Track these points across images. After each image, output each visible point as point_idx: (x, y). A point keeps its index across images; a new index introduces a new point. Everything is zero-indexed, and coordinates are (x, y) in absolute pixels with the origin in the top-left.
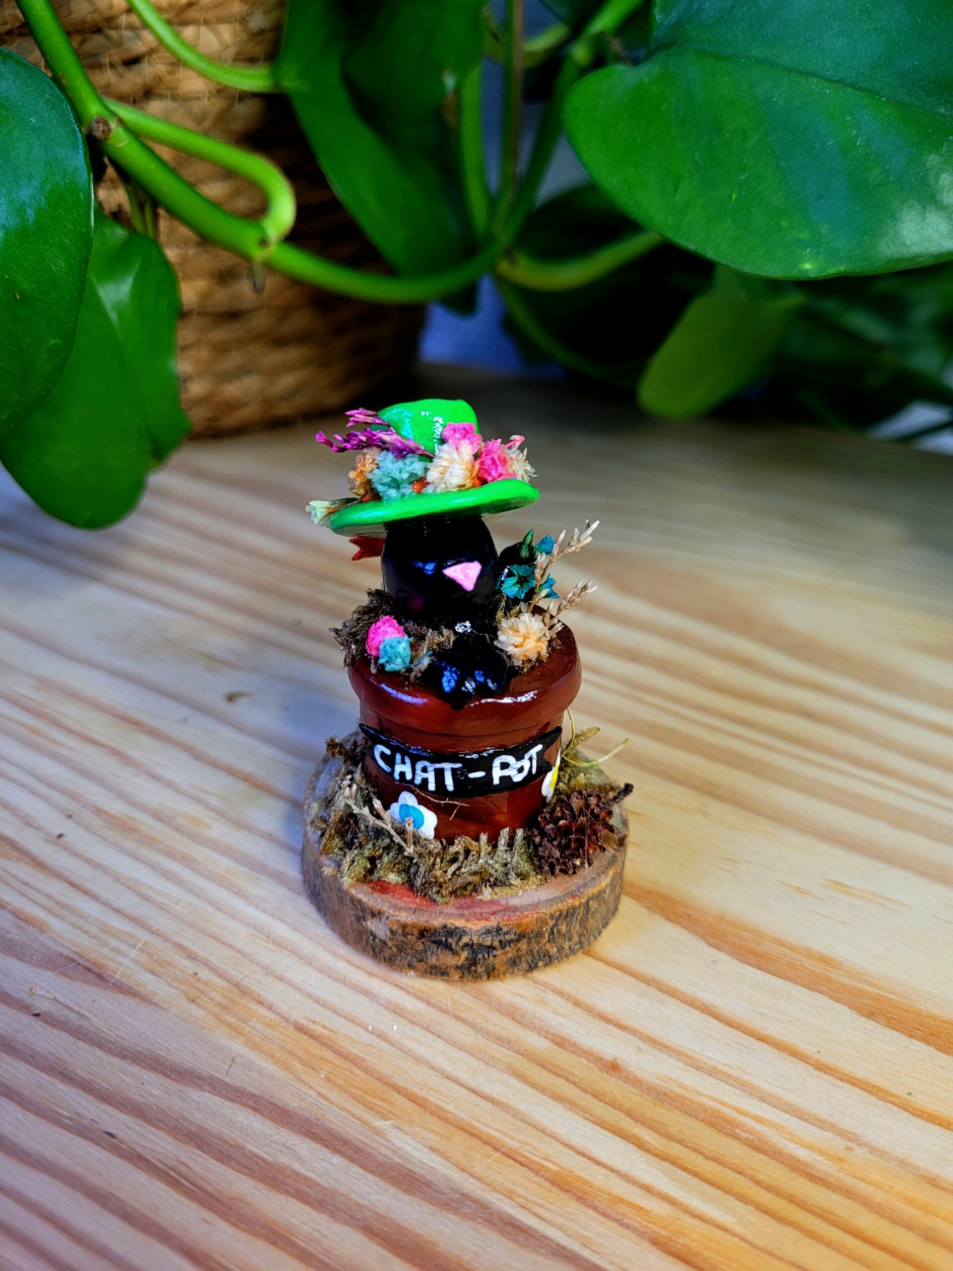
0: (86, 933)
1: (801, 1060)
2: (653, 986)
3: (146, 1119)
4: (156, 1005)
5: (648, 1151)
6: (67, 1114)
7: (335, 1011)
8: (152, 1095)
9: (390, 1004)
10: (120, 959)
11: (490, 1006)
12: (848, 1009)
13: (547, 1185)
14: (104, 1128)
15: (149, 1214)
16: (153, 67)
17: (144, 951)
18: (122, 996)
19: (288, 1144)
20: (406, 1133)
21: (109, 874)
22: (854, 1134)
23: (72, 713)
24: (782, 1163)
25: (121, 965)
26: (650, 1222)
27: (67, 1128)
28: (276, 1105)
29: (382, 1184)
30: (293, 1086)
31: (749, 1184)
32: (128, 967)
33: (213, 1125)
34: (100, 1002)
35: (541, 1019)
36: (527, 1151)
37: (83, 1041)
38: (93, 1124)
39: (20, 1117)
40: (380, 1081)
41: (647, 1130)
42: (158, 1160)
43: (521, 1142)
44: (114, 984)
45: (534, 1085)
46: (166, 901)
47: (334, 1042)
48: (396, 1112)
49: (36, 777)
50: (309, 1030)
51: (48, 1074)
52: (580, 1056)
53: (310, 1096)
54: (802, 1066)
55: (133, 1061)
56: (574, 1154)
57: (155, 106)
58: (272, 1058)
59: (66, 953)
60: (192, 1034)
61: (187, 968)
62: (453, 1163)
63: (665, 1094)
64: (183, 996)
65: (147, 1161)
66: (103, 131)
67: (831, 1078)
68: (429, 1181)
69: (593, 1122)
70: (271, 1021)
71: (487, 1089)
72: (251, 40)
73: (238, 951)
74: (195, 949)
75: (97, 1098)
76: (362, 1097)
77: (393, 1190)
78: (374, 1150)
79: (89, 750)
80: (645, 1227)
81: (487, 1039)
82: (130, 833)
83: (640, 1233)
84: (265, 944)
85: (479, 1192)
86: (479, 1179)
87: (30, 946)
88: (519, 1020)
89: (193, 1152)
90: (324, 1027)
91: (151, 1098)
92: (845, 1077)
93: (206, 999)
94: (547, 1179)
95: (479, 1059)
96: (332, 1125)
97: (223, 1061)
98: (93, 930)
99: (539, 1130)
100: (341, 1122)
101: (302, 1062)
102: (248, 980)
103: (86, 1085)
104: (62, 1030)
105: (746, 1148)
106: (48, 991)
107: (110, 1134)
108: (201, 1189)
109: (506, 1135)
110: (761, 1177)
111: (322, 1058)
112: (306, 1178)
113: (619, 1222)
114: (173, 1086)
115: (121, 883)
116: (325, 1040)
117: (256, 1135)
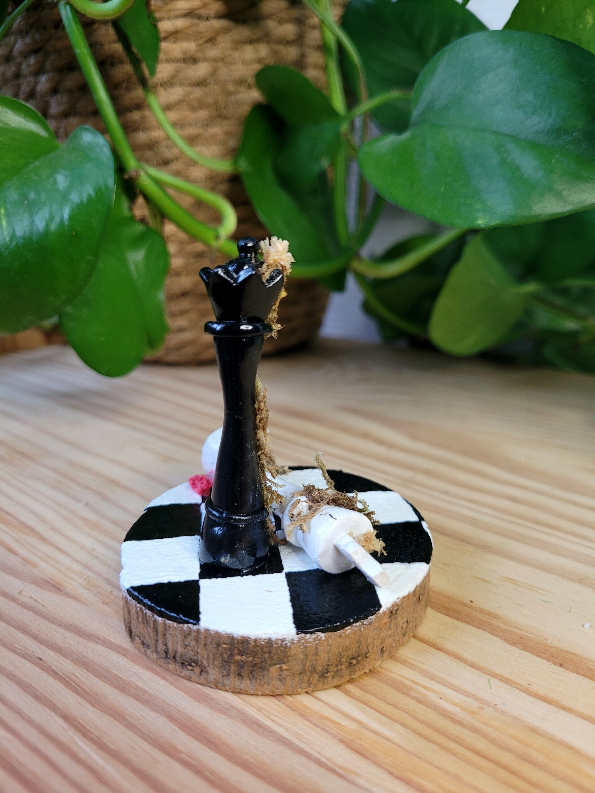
0: (58, 569)
1: (462, 662)
3: (62, 654)
4: (85, 604)
5: (351, 697)
6: (20, 647)
8: (69, 643)
10: (72, 582)
14: (38, 656)
15: (48, 696)
17: (86, 580)
18: (67, 598)
19: (137, 672)
22: (486, 701)
24: (436, 711)
25: (72, 585)
26: (343, 732)
27: (17, 654)
29: (186, 696)
31: (412, 719)
32: (75, 586)
33: (98, 660)
34: (55, 600)
37: (40, 616)
38: (32, 653)
42: (62, 672)
44: (65, 593)
51: (16, 629)
54: (462, 665)
55: (64, 628)
59: (44, 577)
60: (100, 618)
61: (107, 588)
64: (101, 600)
65: (55, 672)
66: (135, 175)
68: (214, 698)
75: (38, 642)
77: (190, 699)
79: (85, 491)
80: (339, 733)
82: (96, 528)
83: (334, 736)
85: (241, 706)
87: (25, 573)
89: (82, 671)
91: (68, 645)
93: (113, 603)
98: (62, 568)
103: (35, 636)
104: (30, 611)
105: (413, 701)
106: (28, 593)
107: (40, 659)
108: (80, 688)
110: (419, 716)
112: (142, 689)
113: (323, 729)
114: (82, 640)
117: (121, 667)
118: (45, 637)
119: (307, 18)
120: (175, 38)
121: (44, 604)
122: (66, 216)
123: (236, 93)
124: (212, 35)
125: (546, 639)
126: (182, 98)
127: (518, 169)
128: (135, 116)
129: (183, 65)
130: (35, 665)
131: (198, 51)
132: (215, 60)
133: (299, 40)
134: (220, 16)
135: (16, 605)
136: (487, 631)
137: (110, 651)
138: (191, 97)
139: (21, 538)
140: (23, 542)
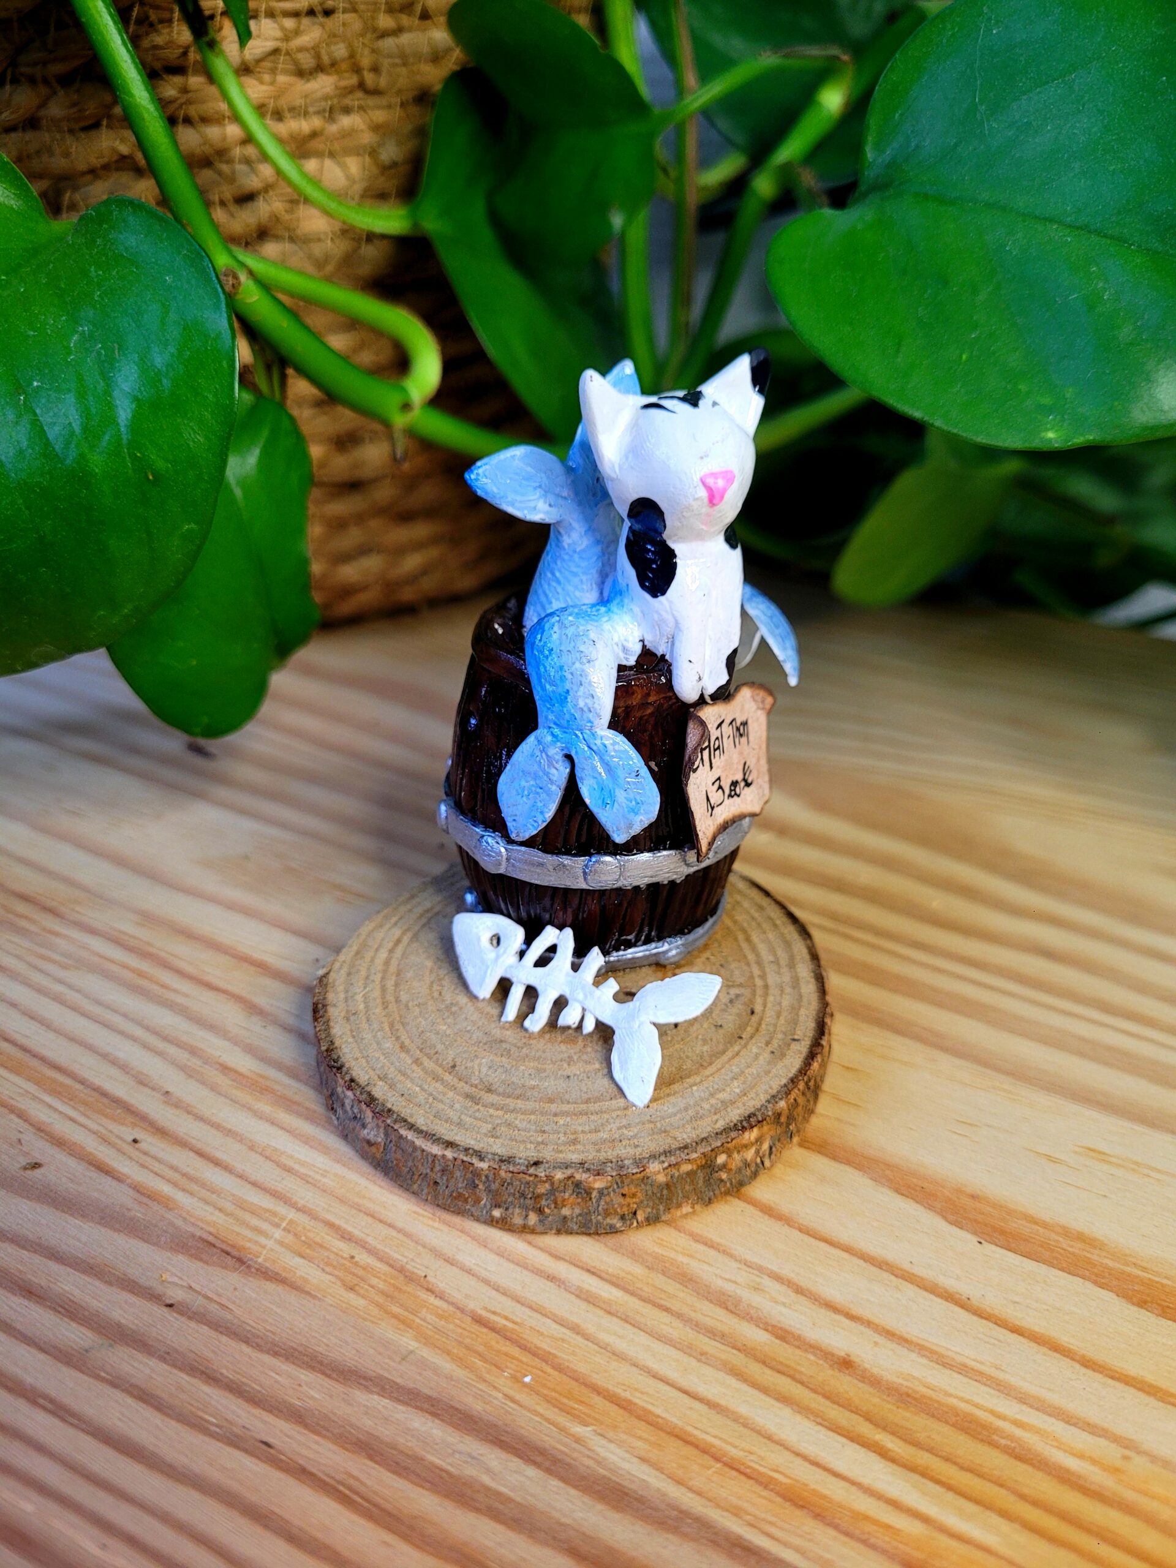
0: (220, 1210)
1: (1063, 1355)
2: (886, 1271)
3: (306, 1426)
4: (308, 1293)
5: (893, 1460)
6: (214, 1421)
7: (518, 1300)
8: (312, 1398)
9: (581, 1291)
10: (262, 1240)
11: (698, 1293)
12: (1115, 1297)
13: (779, 1500)
14: (258, 1437)
15: (318, 1535)
16: (269, 205)
17: (289, 1231)
18: (268, 1283)
19: (474, 1454)
20: (611, 1441)
21: (241, 1141)
22: (1131, 1440)
23: (183, 952)
24: (1050, 1474)
25: (264, 1247)
26: (901, 1542)
27: (214, 1436)
28: (457, 1409)
29: (586, 1499)
30: (475, 1386)
31: (1012, 1498)
32: (272, 1250)
33: (385, 1432)
34: (243, 1291)
35: (757, 1308)
36: (752, 1461)
37: (226, 1335)
38: (245, 1431)
39: (159, 1423)
40: (577, 1380)
41: (890, 1437)
42: (323, 1472)
43: (743, 1450)
44: (257, 1270)
45: (755, 1385)
46: (311, 1173)
47: (518, 1336)
48: (597, 1416)
49: (147, 1028)
50: (489, 1322)
51: (187, 1374)
52: (806, 1351)
53: (496, 1398)
54: (1065, 1362)
55: (287, 1359)
56: (806, 1464)
57: (271, 249)
58: (448, 1354)
59: (198, 1233)
60: (353, 1327)
61: (341, 1250)
62: (666, 1475)
63: (908, 1395)
64: (339, 1283)
65: (312, 1474)
66: (233, 285)
67: (1101, 1376)
68: (642, 1496)
69: (826, 1427)
70: (444, 1311)
71: (701, 1389)
72: (382, 174)
73: (400, 1231)
74: (350, 1229)
75: (248, 1402)
76: (556, 1400)
77: (600, 1507)
78: (575, 1460)
79: (208, 996)
80: (896, 1548)
81: (697, 1332)
82: (262, 1094)
84: (430, 1222)
85: (700, 1508)
86: (699, 1494)
87: (156, 1226)
88: (731, 1307)
89: (364, 1464)
90: (506, 1318)
91: (311, 1402)
92: (1117, 1376)
93: (366, 1287)
94: (778, 1494)
95: (690, 1355)
96: (522, 1431)
97: (390, 1358)
98: (229, 1207)
99: (765, 1437)
100: (534, 1428)
101: (486, 1361)
102: (413, 1264)
103: (234, 1386)
104: (201, 1322)
105: (1006, 1457)
106: (181, 1278)
107: (267, 1443)
108: (376, 1505)
109: (727, 1443)
110: (1025, 1491)
111: (506, 1354)
112: (498, 1494)
114: (338, 1388)
115: (256, 1152)
116: (508, 1334)
117: (437, 1444)
118: (255, 1386)
121: (224, 1302)
122: (125, 431)
130: (259, 1459)
135: (165, 1311)
137: (401, 1408)
139: (111, 1132)
140: (118, 1142)
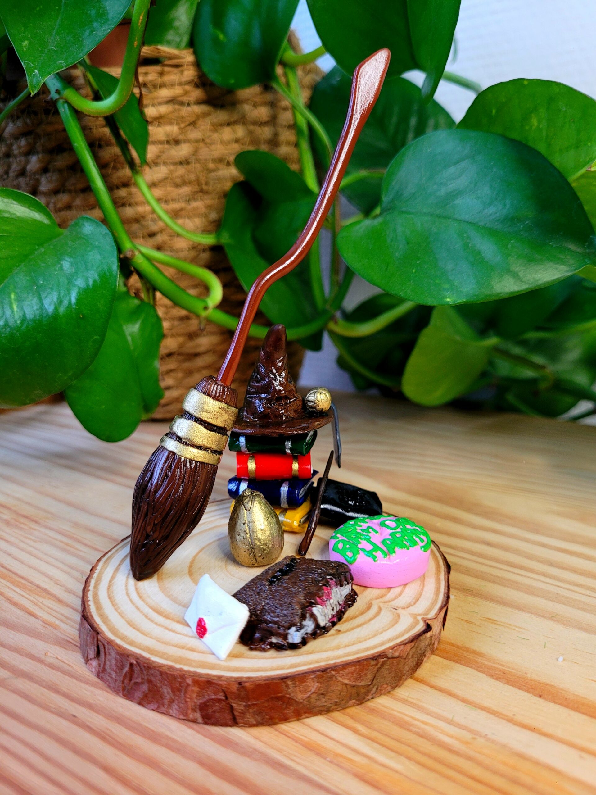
1: (454, 697)
3: (94, 710)
5: (360, 734)
6: (53, 706)
12: (486, 676)
13: (301, 747)
14: (72, 713)
15: (87, 750)
19: (166, 724)
22: (478, 732)
24: (434, 743)
26: (355, 766)
27: (52, 712)
31: (413, 751)
33: (127, 713)
36: (292, 731)
37: (68, 676)
38: (66, 711)
41: (361, 726)
42: (96, 727)
51: (47, 689)
54: (454, 700)
56: (318, 734)
59: (66, 638)
63: (374, 710)
65: (90, 728)
66: (132, 255)
67: (469, 706)
68: (237, 742)
75: (70, 700)
77: (218, 746)
80: (352, 768)
83: (348, 771)
85: (263, 748)
86: (265, 743)
87: (48, 635)
89: (115, 726)
91: (98, 701)
92: (478, 706)
94: (301, 744)
103: (66, 694)
104: (58, 671)
105: (415, 736)
106: (53, 654)
107: (75, 716)
108: (116, 741)
110: (421, 749)
112: (172, 738)
113: (338, 765)
114: (111, 696)
117: (150, 719)
118: (75, 695)
119: (279, 101)
120: (159, 122)
121: (70, 663)
122: (73, 300)
123: (216, 170)
124: (194, 119)
125: (526, 673)
126: (167, 176)
127: (479, 253)
128: (123, 192)
129: (166, 146)
131: (181, 134)
132: (197, 141)
133: (273, 121)
134: (199, 102)
135: (43, 666)
136: (474, 668)
138: (174, 176)
139: (38, 601)
140: (41, 605)
